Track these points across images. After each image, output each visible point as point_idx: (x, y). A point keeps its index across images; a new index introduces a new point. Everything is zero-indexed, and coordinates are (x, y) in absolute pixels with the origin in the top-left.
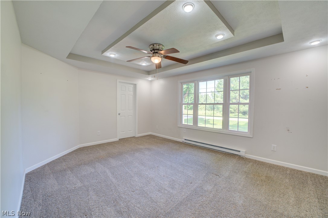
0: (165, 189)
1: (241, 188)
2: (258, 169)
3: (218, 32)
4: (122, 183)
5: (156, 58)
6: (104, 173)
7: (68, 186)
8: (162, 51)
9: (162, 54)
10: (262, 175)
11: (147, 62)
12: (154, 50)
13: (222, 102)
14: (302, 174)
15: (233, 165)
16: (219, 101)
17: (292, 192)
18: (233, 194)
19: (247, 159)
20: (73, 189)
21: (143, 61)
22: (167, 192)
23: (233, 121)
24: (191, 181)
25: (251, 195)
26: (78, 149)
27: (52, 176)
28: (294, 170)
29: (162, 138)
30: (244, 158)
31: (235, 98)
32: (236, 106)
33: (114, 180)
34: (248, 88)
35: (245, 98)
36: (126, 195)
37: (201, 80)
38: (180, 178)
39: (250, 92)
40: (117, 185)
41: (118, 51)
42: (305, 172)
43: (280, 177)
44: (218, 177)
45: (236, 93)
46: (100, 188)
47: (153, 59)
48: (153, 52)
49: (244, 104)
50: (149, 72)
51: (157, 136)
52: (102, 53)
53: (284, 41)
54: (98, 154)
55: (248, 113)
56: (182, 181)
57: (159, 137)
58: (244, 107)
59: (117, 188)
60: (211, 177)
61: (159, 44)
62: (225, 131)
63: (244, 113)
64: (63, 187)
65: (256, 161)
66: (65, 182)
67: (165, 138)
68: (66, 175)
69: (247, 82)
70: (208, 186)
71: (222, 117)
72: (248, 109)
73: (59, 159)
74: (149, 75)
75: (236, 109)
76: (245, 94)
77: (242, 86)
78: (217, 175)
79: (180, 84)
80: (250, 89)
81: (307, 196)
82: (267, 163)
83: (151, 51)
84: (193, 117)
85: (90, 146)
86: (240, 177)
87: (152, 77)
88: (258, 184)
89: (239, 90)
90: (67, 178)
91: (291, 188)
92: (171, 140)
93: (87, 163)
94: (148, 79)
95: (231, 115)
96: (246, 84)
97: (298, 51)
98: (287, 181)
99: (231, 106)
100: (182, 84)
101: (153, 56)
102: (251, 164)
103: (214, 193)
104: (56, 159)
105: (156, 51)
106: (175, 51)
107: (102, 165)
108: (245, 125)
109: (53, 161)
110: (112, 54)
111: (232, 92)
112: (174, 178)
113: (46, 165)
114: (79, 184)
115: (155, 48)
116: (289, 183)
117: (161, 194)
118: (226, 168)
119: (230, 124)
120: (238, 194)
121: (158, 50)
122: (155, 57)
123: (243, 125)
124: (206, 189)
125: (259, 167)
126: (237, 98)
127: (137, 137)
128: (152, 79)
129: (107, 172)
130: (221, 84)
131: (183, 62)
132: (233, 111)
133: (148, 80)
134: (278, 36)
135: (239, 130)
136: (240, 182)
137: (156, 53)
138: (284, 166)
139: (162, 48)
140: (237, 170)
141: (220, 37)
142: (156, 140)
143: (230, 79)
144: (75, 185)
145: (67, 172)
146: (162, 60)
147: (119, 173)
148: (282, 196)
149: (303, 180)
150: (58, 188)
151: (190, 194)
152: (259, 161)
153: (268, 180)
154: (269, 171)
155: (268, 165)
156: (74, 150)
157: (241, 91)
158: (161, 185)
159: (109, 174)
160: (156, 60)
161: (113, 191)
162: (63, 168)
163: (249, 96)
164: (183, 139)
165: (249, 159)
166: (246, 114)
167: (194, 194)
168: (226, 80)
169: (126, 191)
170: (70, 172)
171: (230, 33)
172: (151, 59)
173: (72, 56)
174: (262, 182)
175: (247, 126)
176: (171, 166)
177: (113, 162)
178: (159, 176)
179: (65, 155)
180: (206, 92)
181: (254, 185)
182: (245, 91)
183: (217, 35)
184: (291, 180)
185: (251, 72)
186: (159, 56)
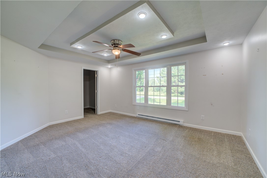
0: (126, 153)
1: (181, 147)
2: (193, 134)
3: (163, 33)
4: (91, 151)
5: (116, 51)
6: (74, 145)
7: (43, 158)
8: (120, 45)
9: (121, 48)
10: (195, 138)
11: (108, 53)
12: (114, 44)
13: (166, 85)
14: (222, 135)
15: (175, 132)
16: (163, 84)
17: (215, 147)
18: (176, 152)
19: (185, 127)
20: (48, 159)
21: (105, 52)
22: (127, 155)
23: (174, 99)
24: (145, 145)
25: (188, 152)
26: (48, 126)
27: (26, 151)
28: (216, 133)
29: (120, 114)
30: (182, 126)
31: (175, 82)
32: (176, 88)
33: (83, 150)
34: (184, 74)
35: (182, 82)
36: (95, 160)
37: (150, 68)
38: (137, 144)
39: (186, 77)
40: (86, 153)
41: (84, 44)
42: (223, 133)
43: (207, 138)
44: (165, 141)
45: (175, 78)
46: (72, 157)
47: (113, 51)
48: (114, 46)
49: (181, 86)
50: (109, 61)
51: (116, 113)
52: (70, 45)
53: (207, 42)
54: (67, 129)
55: (184, 93)
56: (139, 146)
57: (117, 114)
58: (181, 89)
59: (87, 156)
60: (160, 141)
61: (119, 40)
62: (169, 107)
63: (182, 93)
64: (38, 159)
65: (191, 128)
66: (40, 154)
67: (123, 115)
68: (40, 149)
69: (183, 69)
70: (158, 148)
71: (166, 96)
72: (184, 90)
73: (31, 136)
74: (109, 63)
75: (176, 90)
76: (182, 79)
77: (180, 73)
78: (164, 140)
79: (134, 71)
80: (186, 75)
81: (225, 149)
82: (198, 129)
83: (112, 45)
84: (144, 97)
85: (59, 124)
86: (180, 140)
87: (111, 65)
88: (193, 144)
89: (178, 76)
90: (41, 151)
91: (215, 145)
92: (128, 116)
93: (58, 138)
94: (108, 66)
95: (172, 95)
96: (182, 71)
97: (216, 49)
98: (212, 140)
99: (172, 88)
100: (135, 70)
101: (114, 49)
102: (188, 130)
103: (163, 153)
104: (28, 136)
105: (116, 45)
106: (131, 46)
107: (71, 138)
108: (182, 102)
109: (26, 138)
110: (79, 46)
111: (172, 77)
112: (132, 145)
113: (19, 142)
114: (53, 156)
115: (115, 43)
116: (213, 141)
117: (123, 157)
118: (170, 134)
119: (172, 102)
120: (180, 152)
121: (118, 44)
122: (115, 49)
123: (181, 102)
124: (156, 150)
125: (193, 132)
126: (176, 82)
127: (99, 115)
128: (111, 66)
129: (77, 144)
130: (164, 71)
131: (138, 54)
132: (174, 92)
133: (108, 68)
134: (203, 38)
135: (178, 106)
136: (180, 143)
137: (117, 46)
138: (210, 130)
139: (121, 43)
140: (178, 135)
141: (164, 37)
142: (115, 116)
143: (171, 68)
144: (49, 156)
145: (40, 146)
146: (121, 52)
147: (87, 144)
148: (209, 151)
149: (222, 139)
150: (34, 160)
151: (145, 155)
152: (193, 128)
153: (200, 141)
154: (200, 135)
155: (199, 130)
156: (44, 128)
157: (179, 77)
158: (123, 150)
159: (79, 145)
160: (117, 52)
161: (84, 158)
162: (36, 143)
163: (184, 80)
164: (137, 114)
165: (186, 127)
166: (183, 94)
167: (148, 155)
168: (168, 68)
169: (94, 157)
170: (43, 146)
171: (171, 34)
172: (112, 51)
173: (43, 46)
174: (195, 142)
175: (184, 103)
176: (129, 135)
177: (81, 136)
178: (120, 144)
179: (37, 133)
180: (154, 78)
181: (190, 145)
182: (182, 76)
183: (162, 36)
184: (214, 140)
185: (186, 63)
186: (118, 50)
